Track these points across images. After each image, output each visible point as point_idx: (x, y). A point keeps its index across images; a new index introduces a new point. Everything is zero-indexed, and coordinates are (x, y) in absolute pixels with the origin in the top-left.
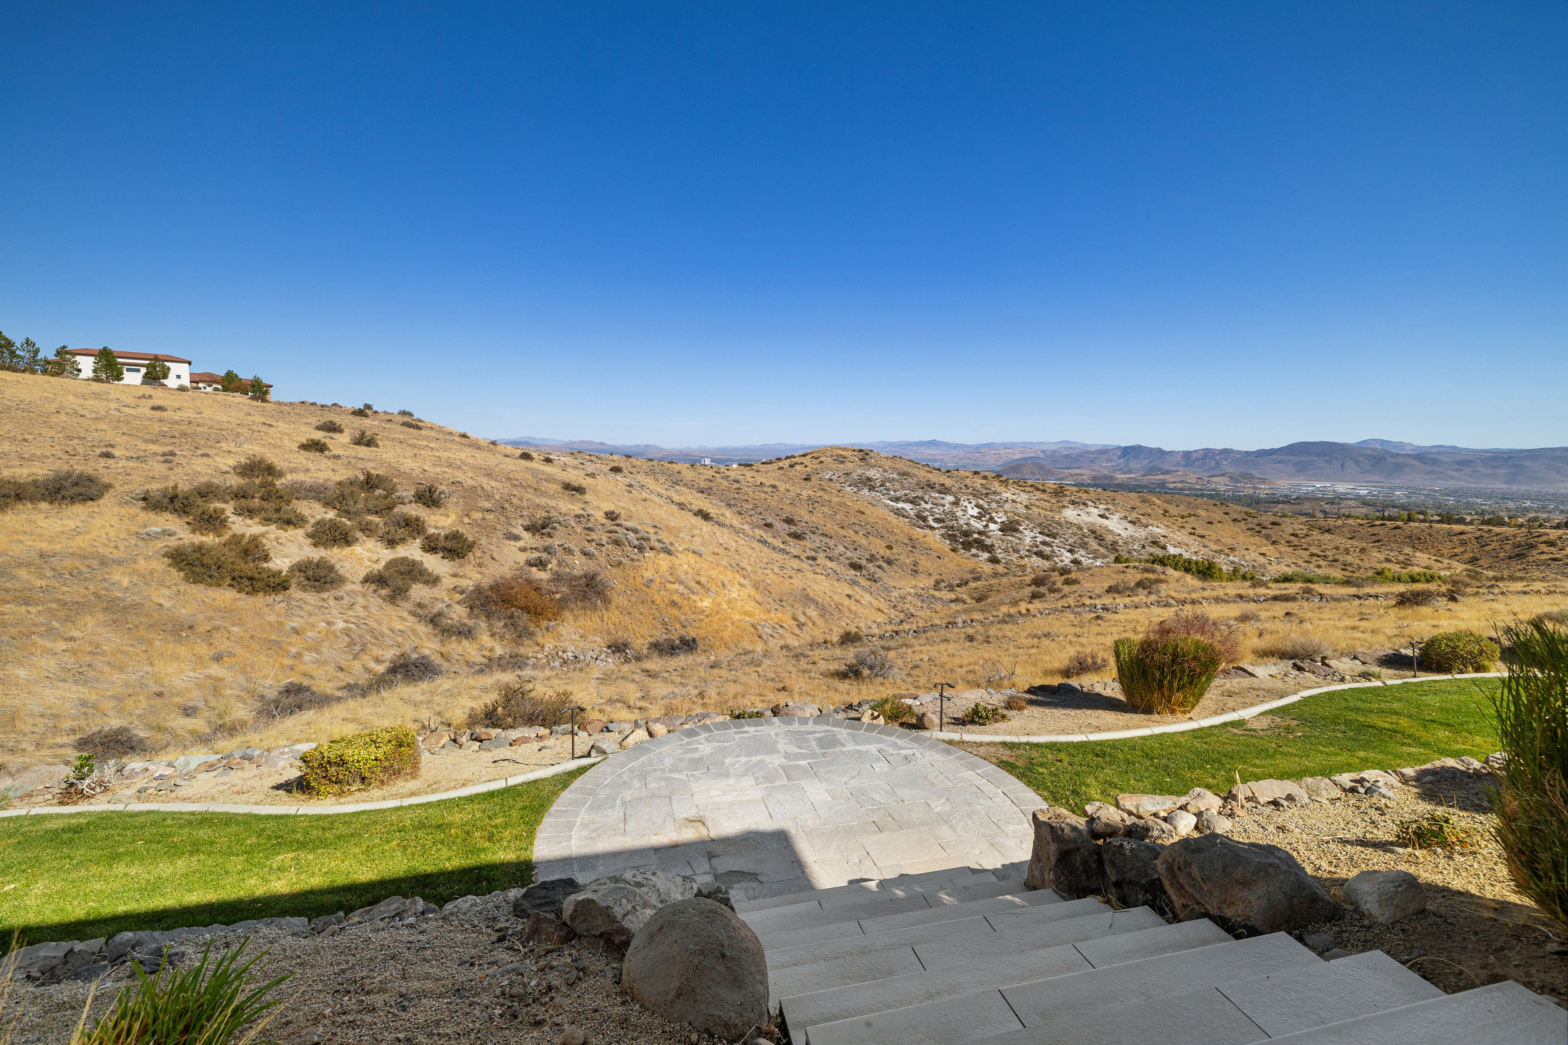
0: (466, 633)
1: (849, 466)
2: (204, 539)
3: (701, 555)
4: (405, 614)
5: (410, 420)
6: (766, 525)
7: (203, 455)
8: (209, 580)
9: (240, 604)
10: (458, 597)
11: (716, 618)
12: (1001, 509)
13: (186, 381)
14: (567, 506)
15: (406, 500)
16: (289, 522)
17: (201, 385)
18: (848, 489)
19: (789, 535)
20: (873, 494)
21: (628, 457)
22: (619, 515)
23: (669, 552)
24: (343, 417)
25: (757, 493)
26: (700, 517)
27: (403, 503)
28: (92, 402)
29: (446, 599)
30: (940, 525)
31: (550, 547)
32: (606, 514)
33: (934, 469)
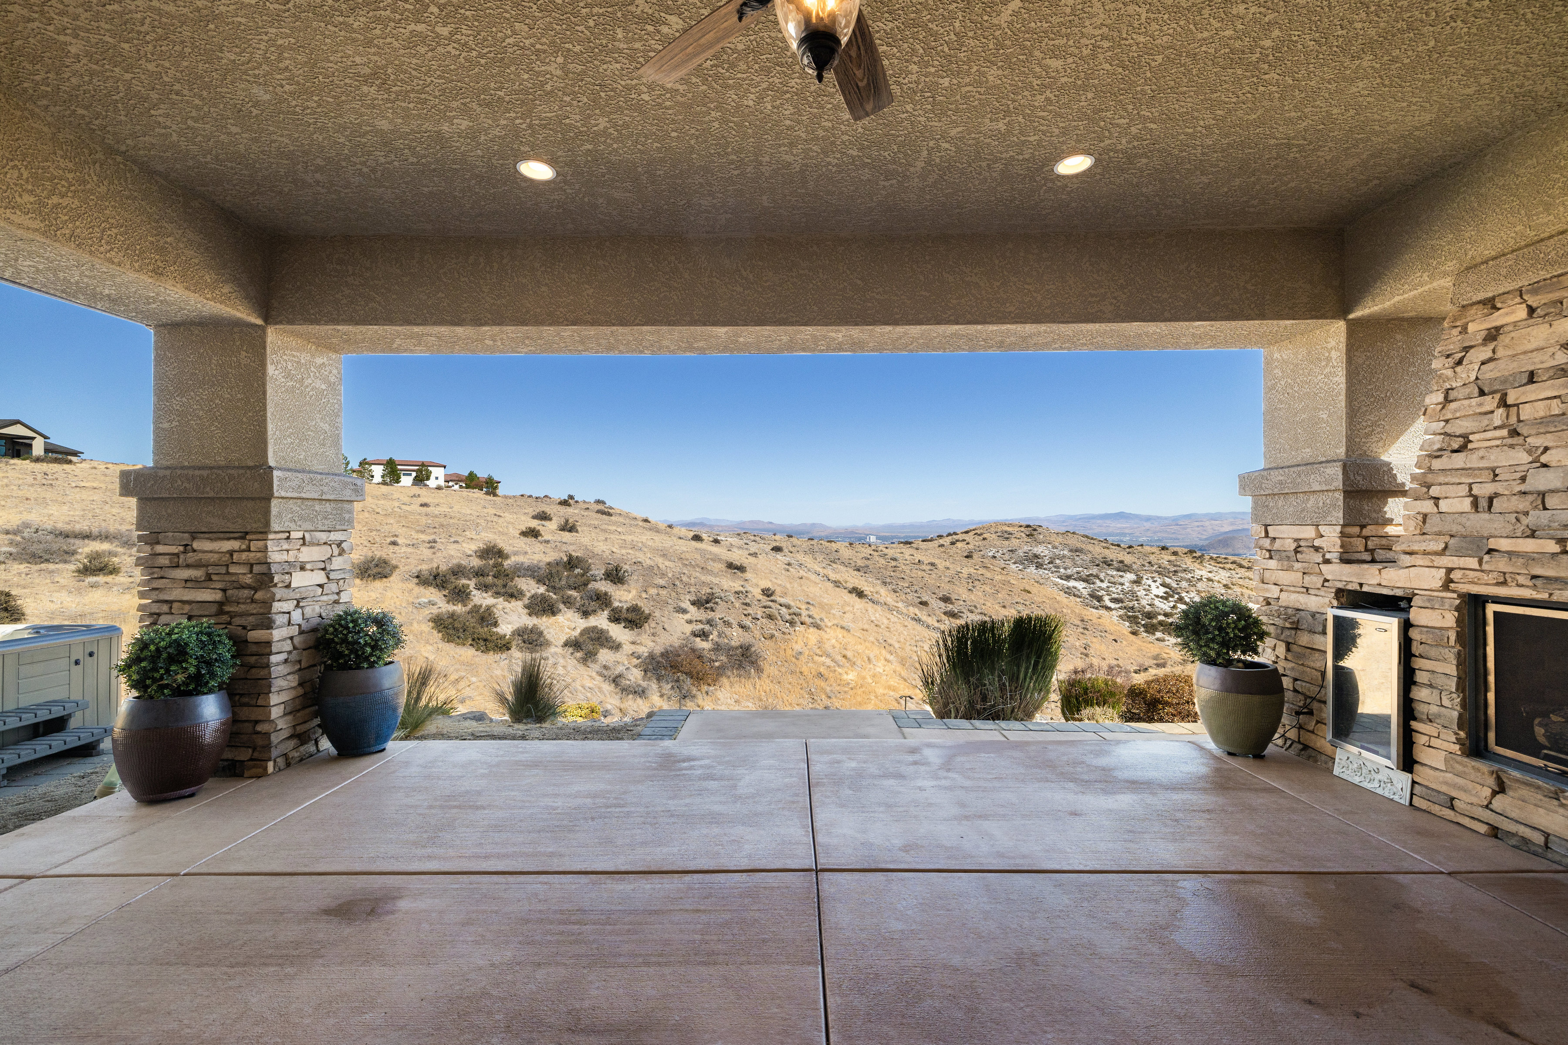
0: (640, 693)
1: (1014, 543)
2: (455, 608)
3: (849, 631)
4: (594, 674)
5: (603, 508)
6: (921, 603)
7: (455, 542)
8: (458, 641)
9: (477, 659)
10: (636, 661)
11: (860, 691)
12: (1193, 589)
13: (441, 482)
14: (729, 583)
15: (598, 578)
16: (512, 596)
17: (451, 484)
18: (1014, 566)
19: (945, 613)
20: (1041, 571)
21: (790, 536)
22: (774, 592)
23: (818, 627)
24: (552, 507)
25: (915, 571)
26: (854, 595)
27: (595, 581)
28: (382, 502)
29: (626, 663)
30: (1118, 606)
31: (712, 620)
32: (763, 591)
33: (1112, 544)
